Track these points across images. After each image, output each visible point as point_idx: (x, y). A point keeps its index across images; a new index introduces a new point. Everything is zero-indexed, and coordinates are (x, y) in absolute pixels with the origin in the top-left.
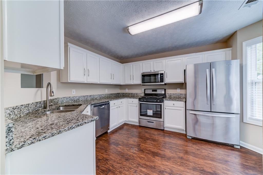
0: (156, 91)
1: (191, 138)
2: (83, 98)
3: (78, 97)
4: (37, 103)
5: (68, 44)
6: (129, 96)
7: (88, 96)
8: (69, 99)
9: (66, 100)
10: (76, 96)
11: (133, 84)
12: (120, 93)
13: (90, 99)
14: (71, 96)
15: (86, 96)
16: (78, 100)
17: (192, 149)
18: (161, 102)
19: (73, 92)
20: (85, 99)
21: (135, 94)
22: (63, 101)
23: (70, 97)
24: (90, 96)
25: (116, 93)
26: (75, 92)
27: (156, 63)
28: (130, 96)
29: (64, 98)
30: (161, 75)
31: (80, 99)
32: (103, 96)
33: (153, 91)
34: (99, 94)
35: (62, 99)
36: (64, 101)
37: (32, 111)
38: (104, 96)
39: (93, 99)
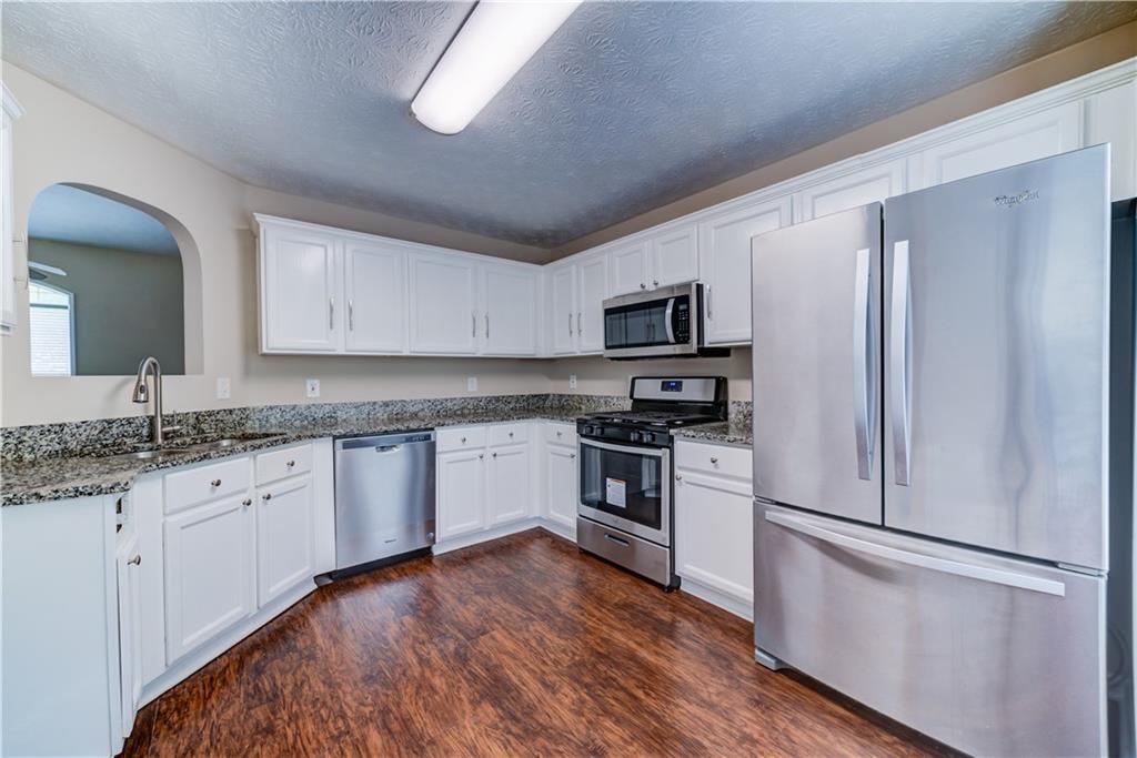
0: (678, 387)
1: (772, 664)
2: (353, 411)
3: (327, 409)
4: (110, 422)
5: (258, 219)
6: (580, 408)
7: (375, 403)
8: (293, 412)
9: (278, 416)
10: (322, 403)
11: (579, 354)
12: (548, 395)
13: (386, 415)
14: (301, 402)
15: (364, 404)
16: (331, 417)
17: (710, 726)
18: (660, 447)
19: (309, 388)
20: (364, 416)
21: (602, 401)
22: (267, 421)
23: (294, 408)
24: (386, 404)
25: (527, 393)
26: (317, 390)
27: (664, 244)
28: (583, 407)
29: (271, 408)
30: (681, 307)
31: (341, 415)
32: (449, 404)
33: (665, 387)
34: (432, 397)
35: (265, 413)
36: (273, 421)
37: (79, 447)
38: (456, 408)
39: (399, 416)
